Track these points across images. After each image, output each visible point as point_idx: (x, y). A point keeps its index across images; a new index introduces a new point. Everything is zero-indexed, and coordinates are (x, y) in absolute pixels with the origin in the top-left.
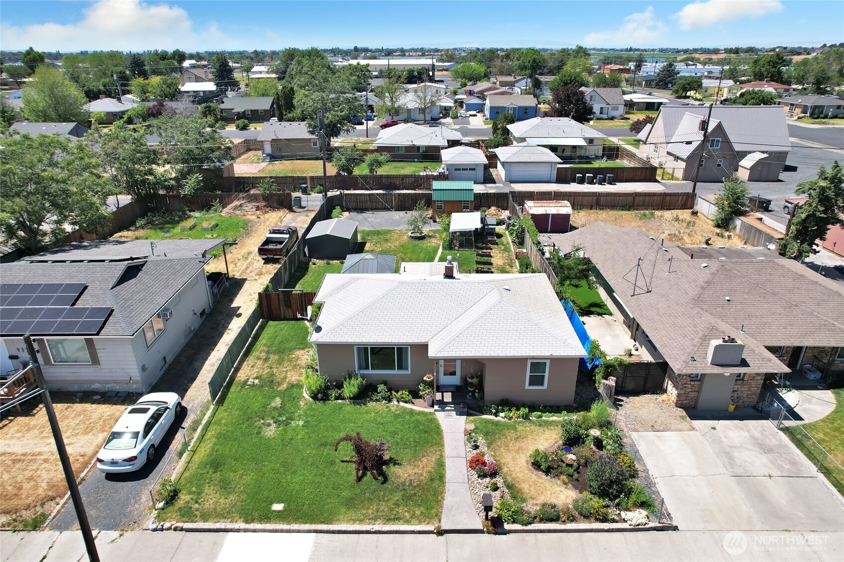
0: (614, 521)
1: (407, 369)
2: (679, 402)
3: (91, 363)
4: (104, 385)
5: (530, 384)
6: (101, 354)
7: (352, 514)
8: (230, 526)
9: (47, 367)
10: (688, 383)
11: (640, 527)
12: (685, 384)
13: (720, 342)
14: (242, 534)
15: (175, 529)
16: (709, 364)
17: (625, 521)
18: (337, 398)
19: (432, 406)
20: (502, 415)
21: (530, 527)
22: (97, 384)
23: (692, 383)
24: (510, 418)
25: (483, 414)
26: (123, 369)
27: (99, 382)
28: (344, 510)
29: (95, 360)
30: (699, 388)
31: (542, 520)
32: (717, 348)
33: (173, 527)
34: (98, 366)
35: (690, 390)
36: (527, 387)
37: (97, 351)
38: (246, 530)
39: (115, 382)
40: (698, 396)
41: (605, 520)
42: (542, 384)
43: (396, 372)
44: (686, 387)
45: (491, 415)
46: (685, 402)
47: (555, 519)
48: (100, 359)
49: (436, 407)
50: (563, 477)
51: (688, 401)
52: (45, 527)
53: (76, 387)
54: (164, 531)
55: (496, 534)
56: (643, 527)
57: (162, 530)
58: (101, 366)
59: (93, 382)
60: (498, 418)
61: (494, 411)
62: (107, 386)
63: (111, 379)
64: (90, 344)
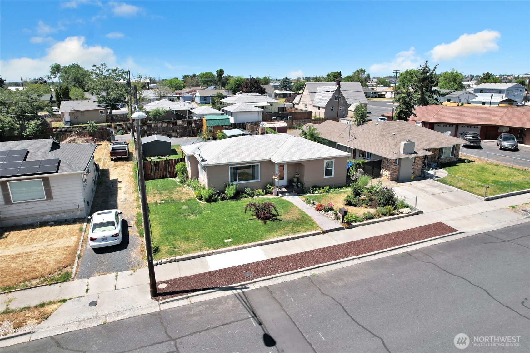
0: (397, 214)
1: (258, 179)
2: (391, 178)
3: (45, 199)
4: (55, 215)
5: (326, 175)
6: (54, 191)
7: (272, 234)
8: (206, 252)
9: (7, 206)
10: (394, 166)
11: (409, 214)
12: (393, 167)
13: (405, 142)
14: (215, 256)
15: (170, 262)
16: (402, 154)
17: (402, 213)
18: (222, 199)
19: (278, 195)
20: (317, 192)
21: (363, 223)
22: (49, 216)
23: (396, 166)
24: (321, 193)
25: (306, 194)
26: (71, 200)
27: (51, 213)
28: (268, 234)
29: (49, 196)
30: (399, 169)
31: (367, 219)
32: (405, 144)
33: (168, 260)
34: (52, 200)
35: (395, 170)
36: (325, 177)
37: (52, 188)
38: (217, 253)
39: (64, 212)
40: (399, 173)
41: (393, 214)
42: (331, 175)
43: (252, 181)
44: (393, 169)
45: (311, 193)
46: (393, 177)
47: (372, 218)
48: (53, 194)
49: (280, 195)
50: (364, 205)
51: (394, 177)
52: (74, 278)
53: (30, 220)
54: (163, 264)
55: (350, 228)
56: (410, 214)
57: (161, 264)
58: (54, 200)
59: (45, 214)
60: (315, 194)
61: (312, 191)
62: (57, 216)
63: (60, 209)
64: (46, 181)
